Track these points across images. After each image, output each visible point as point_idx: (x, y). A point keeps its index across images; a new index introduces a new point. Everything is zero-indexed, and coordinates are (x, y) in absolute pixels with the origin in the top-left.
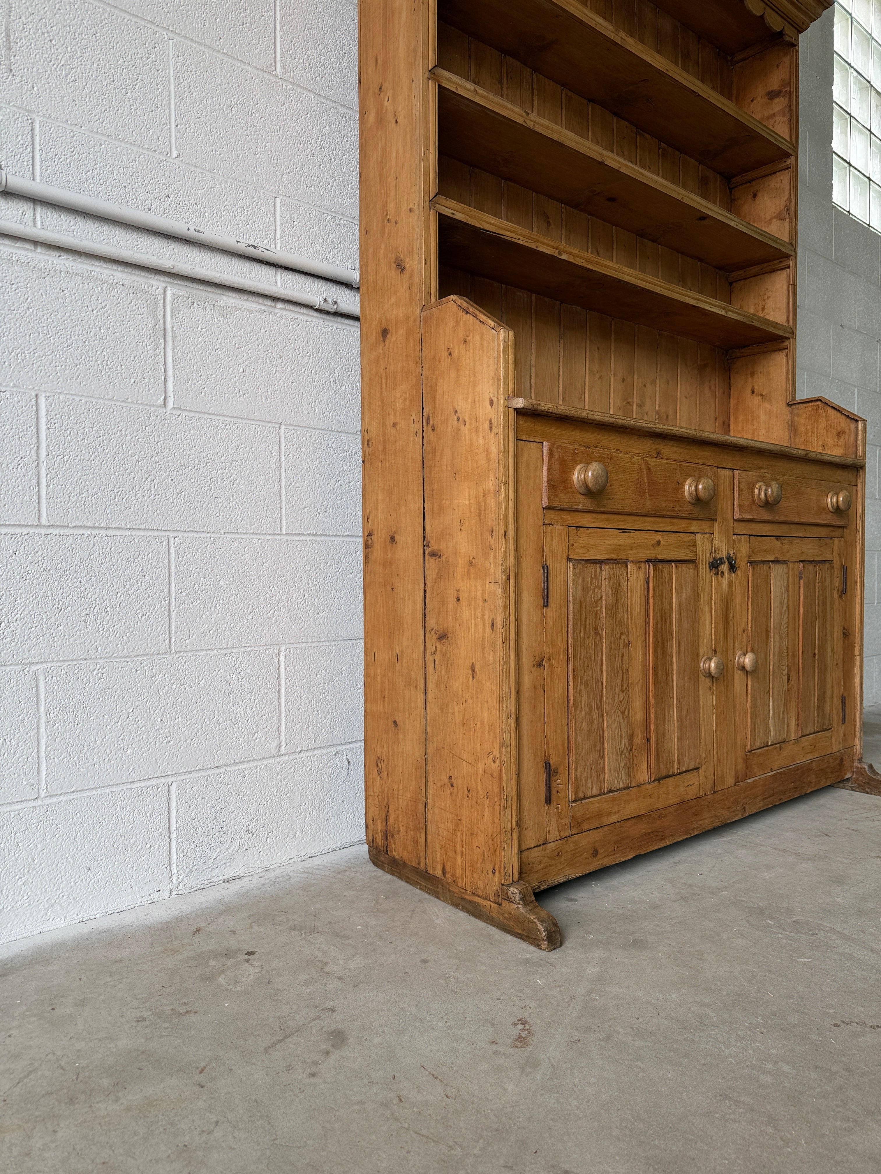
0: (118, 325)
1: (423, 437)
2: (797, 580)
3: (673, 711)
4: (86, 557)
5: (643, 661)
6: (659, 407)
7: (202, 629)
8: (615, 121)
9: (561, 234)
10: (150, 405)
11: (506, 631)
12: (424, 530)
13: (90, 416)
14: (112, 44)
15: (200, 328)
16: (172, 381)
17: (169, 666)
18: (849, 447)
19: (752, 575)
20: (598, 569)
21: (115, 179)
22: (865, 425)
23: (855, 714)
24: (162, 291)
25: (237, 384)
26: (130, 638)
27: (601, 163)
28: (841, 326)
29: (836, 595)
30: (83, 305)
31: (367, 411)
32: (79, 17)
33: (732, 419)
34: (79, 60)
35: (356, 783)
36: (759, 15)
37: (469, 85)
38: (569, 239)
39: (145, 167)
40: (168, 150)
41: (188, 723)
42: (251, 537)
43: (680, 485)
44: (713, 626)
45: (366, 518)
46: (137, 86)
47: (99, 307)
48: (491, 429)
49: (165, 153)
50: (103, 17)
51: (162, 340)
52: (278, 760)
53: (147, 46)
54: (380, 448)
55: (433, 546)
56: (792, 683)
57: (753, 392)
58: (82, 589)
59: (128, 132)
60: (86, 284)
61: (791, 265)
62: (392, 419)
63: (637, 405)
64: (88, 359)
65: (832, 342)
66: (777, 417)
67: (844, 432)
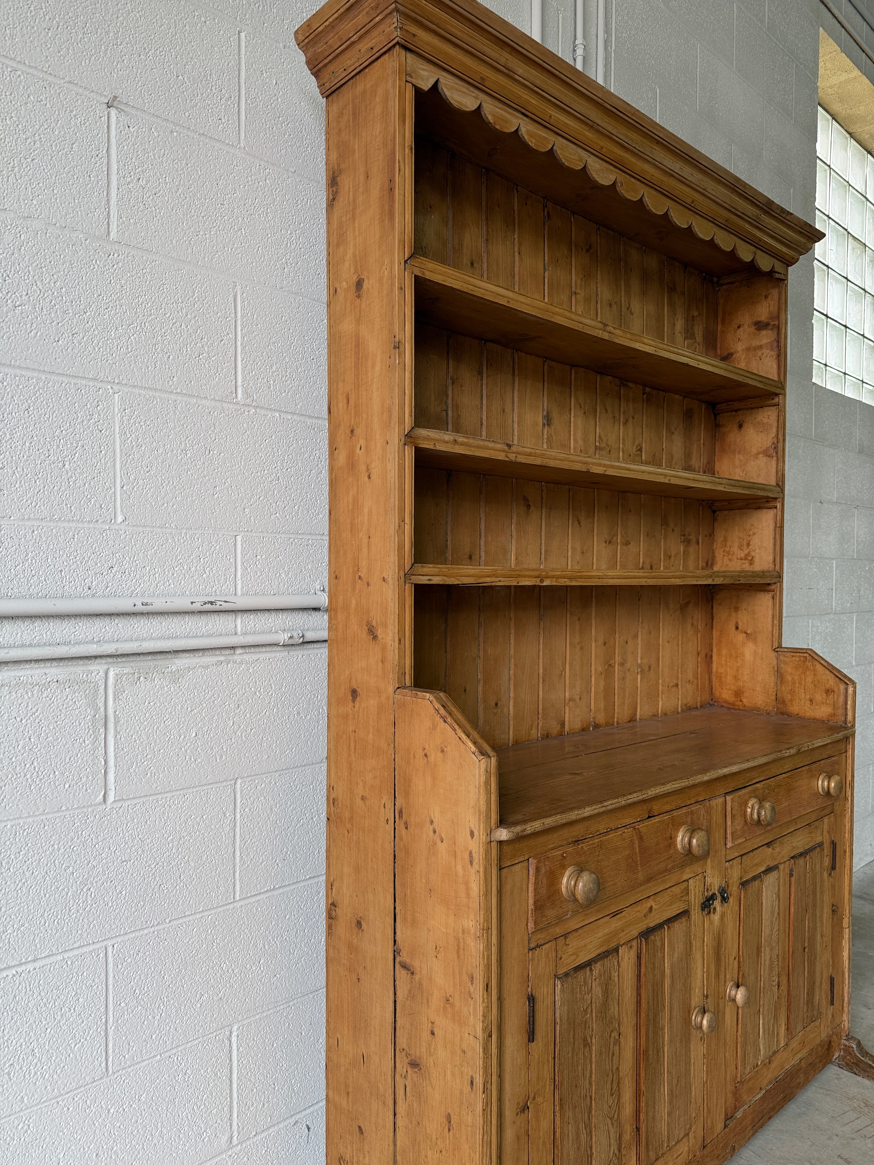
0: (51, 728)
1: (395, 829)
2: (787, 879)
3: (664, 1087)
4: (11, 1001)
5: (633, 1048)
6: (642, 659)
7: (144, 1037)
8: (598, 379)
9: (542, 513)
10: (88, 806)
11: (487, 1095)
12: (395, 933)
13: (17, 840)
14: (47, 416)
15: (147, 702)
16: (113, 772)
17: (106, 1091)
18: (838, 709)
19: (744, 897)
20: (588, 973)
21: (50, 566)
22: (855, 688)
23: (843, 988)
24: (104, 675)
25: (188, 752)
26: (61, 1075)
27: (588, 472)
28: (821, 502)
29: (825, 875)
30: (10, 717)
31: (333, 768)
32: (8, 395)
33: (715, 650)
34: (8, 443)
35: (316, 1148)
36: (748, 260)
37: (448, 437)
38: (549, 517)
39: (85, 542)
40: (113, 516)
41: (128, 1147)
42: (201, 915)
43: (672, 839)
44: (705, 970)
45: (330, 886)
46: (77, 455)
47: (29, 715)
48: (471, 863)
49: (109, 521)
50: (37, 388)
51: (102, 730)
52: (230, 1153)
53: (88, 407)
54: (347, 814)
55: (404, 957)
56: (782, 988)
57: (737, 628)
58: (6, 1038)
59: (65, 509)
60: (14, 693)
61: (778, 507)
62: (360, 791)
63: (619, 665)
64: (15, 777)
65: (811, 521)
66: (762, 659)
67: (833, 691)
